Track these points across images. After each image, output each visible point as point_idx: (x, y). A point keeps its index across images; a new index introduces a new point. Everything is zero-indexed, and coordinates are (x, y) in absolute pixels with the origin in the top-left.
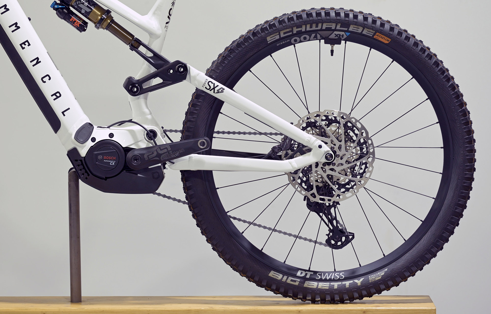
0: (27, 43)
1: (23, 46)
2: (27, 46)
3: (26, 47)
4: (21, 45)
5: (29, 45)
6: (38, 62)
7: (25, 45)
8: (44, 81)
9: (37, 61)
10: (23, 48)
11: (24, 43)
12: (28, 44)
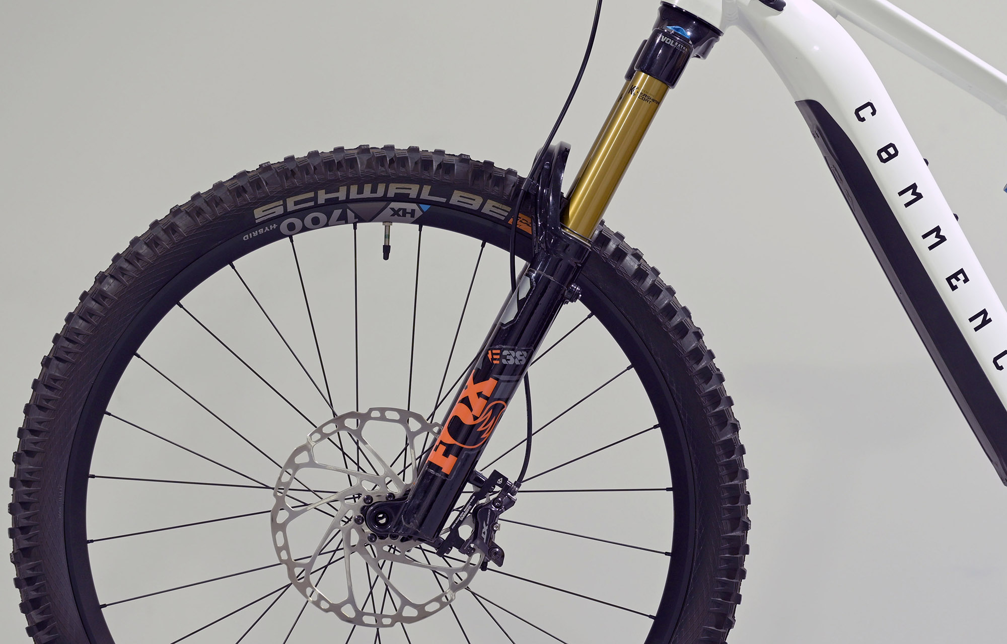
0: (961, 276)
1: (954, 281)
2: (961, 282)
3: (960, 284)
4: (949, 280)
5: (966, 280)
6: (986, 322)
7: (958, 280)
8: (1000, 366)
9: (984, 318)
10: (954, 288)
11: (955, 276)
12: (964, 279)
